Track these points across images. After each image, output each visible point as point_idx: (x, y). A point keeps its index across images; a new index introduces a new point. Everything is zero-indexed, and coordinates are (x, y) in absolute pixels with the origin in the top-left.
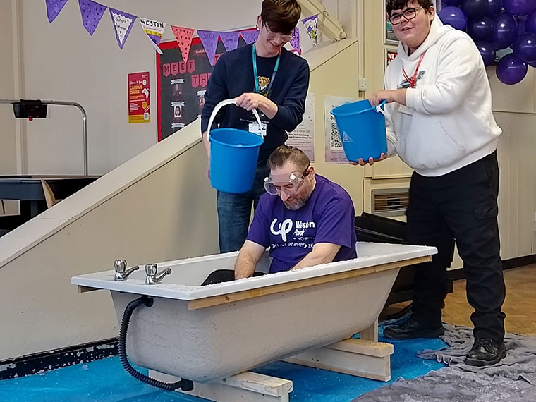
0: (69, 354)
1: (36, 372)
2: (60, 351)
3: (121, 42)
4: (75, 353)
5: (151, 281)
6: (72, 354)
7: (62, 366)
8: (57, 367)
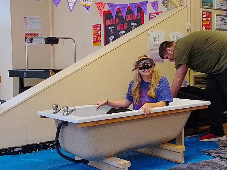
0: (46, 145)
1: (31, 152)
2: (42, 143)
3: (71, 9)
4: (49, 145)
5: (66, 114)
6: (47, 145)
7: (43, 150)
8: (41, 150)
